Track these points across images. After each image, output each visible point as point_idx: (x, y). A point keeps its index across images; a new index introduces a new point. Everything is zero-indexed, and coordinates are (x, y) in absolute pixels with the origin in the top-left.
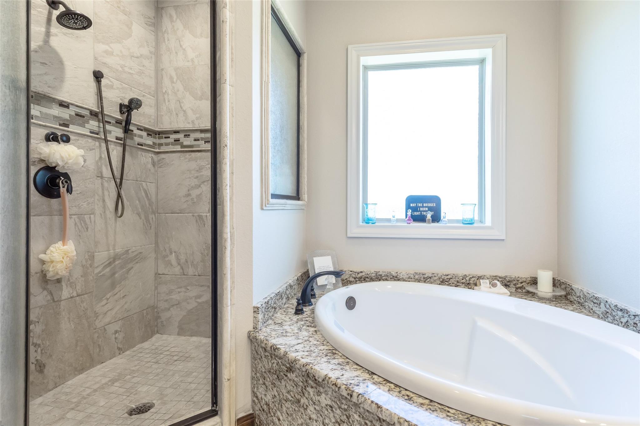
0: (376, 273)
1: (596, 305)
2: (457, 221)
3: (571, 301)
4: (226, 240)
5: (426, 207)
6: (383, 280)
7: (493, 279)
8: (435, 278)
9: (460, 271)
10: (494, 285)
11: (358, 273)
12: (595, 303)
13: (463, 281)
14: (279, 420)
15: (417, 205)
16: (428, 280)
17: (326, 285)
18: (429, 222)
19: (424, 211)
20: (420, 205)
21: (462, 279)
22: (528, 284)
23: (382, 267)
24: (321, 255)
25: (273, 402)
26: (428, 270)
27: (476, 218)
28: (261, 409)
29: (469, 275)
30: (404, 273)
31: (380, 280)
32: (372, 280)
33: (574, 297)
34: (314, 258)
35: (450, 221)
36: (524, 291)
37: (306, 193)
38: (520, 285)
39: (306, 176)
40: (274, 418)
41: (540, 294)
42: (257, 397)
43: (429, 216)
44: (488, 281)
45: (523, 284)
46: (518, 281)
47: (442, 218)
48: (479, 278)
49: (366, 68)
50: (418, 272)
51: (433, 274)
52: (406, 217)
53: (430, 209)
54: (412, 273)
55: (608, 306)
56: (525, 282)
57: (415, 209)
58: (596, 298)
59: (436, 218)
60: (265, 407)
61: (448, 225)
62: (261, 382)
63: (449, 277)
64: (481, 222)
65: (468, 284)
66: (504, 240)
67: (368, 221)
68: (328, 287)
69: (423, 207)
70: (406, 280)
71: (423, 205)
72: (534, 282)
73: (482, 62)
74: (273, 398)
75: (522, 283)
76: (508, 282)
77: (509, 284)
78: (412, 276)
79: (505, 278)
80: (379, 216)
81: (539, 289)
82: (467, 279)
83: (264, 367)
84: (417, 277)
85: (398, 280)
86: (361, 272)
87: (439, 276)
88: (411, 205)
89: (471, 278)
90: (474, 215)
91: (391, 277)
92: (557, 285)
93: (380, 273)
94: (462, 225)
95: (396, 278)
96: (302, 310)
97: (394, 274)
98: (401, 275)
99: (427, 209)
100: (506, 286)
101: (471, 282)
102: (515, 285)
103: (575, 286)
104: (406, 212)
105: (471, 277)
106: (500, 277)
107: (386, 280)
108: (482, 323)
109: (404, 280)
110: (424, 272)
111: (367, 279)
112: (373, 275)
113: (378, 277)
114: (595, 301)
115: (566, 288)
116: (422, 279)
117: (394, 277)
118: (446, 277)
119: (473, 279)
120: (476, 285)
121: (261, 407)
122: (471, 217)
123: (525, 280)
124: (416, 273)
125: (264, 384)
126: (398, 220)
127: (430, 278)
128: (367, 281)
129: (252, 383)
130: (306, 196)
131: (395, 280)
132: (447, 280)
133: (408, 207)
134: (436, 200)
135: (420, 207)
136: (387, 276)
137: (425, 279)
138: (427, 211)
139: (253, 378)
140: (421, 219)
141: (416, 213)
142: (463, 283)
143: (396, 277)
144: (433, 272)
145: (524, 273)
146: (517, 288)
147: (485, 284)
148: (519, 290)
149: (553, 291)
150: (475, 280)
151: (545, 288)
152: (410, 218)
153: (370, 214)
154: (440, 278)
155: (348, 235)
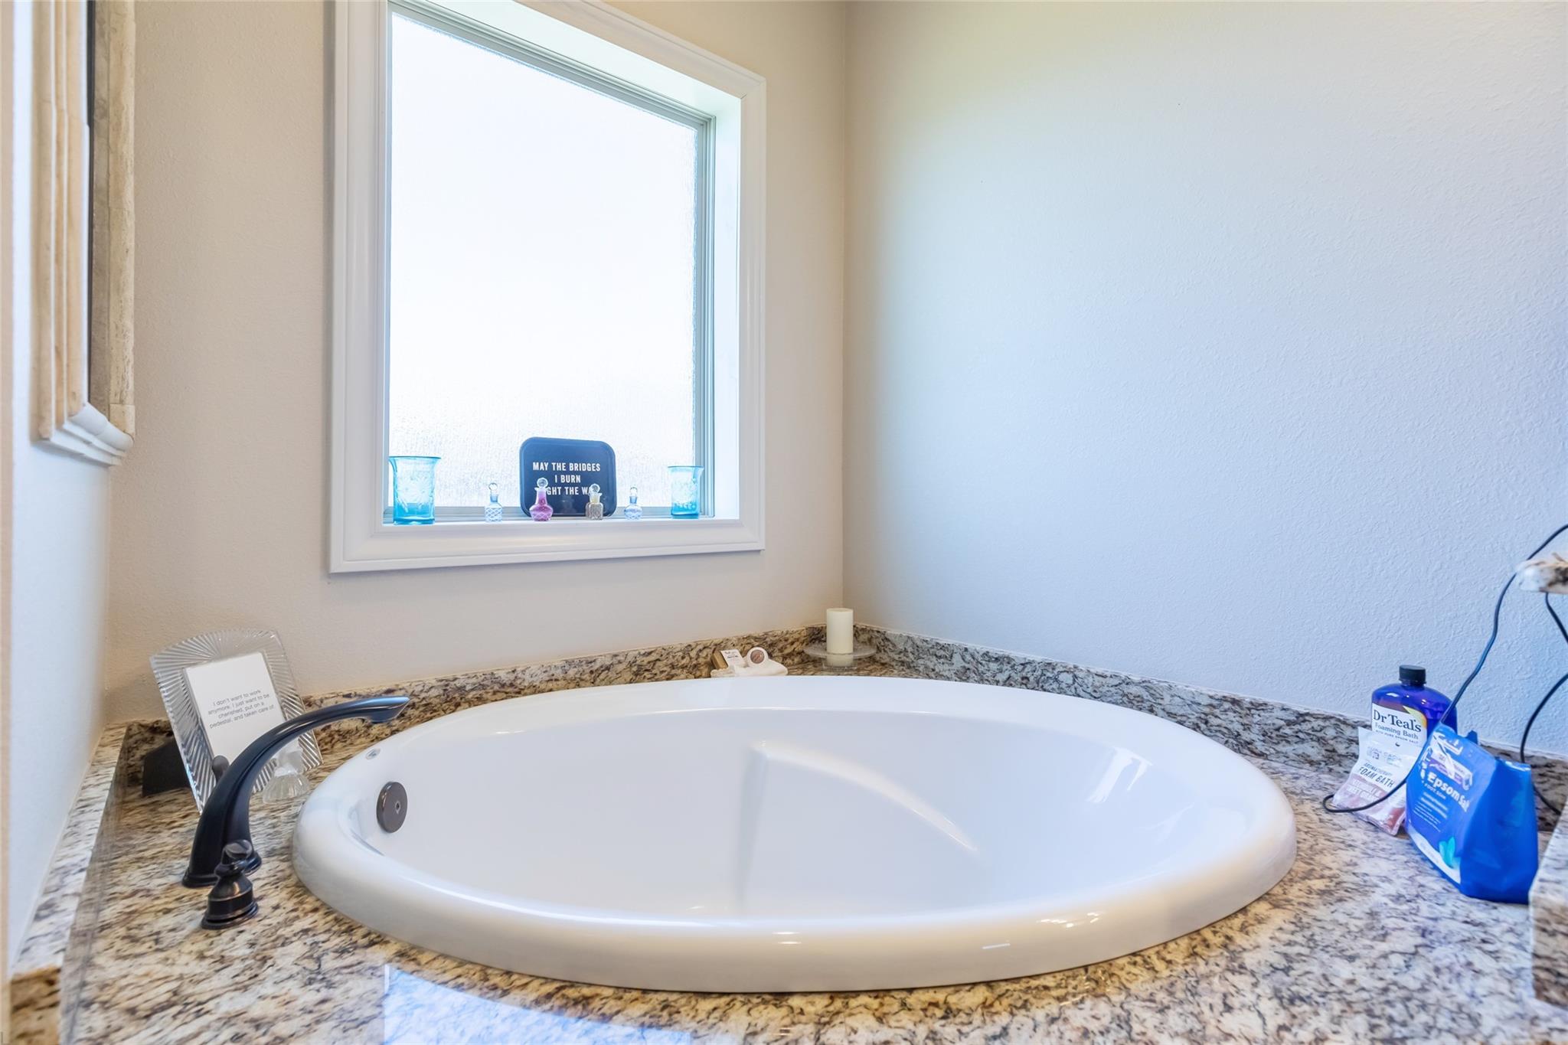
0: (446, 683)
1: (942, 660)
3: (883, 664)
5: (575, 473)
6: (471, 703)
7: (745, 644)
8: (620, 667)
9: (676, 637)
10: (756, 659)
12: (940, 657)
13: (684, 662)
15: (550, 466)
16: (603, 676)
18: (595, 517)
19: (577, 485)
20: (560, 467)
21: (683, 658)
22: (802, 643)
24: (221, 653)
26: (599, 646)
29: (696, 645)
30: (534, 669)
32: (429, 710)
33: (891, 654)
34: (192, 673)
36: (796, 660)
37: (129, 399)
39: (129, 324)
41: (834, 660)
43: (593, 500)
44: (739, 653)
45: (795, 646)
46: (786, 640)
47: (620, 504)
48: (718, 647)
50: (576, 657)
51: (616, 656)
53: (588, 478)
54: (559, 664)
55: (968, 658)
56: (798, 640)
58: (943, 648)
59: (610, 505)
61: (640, 520)
63: (652, 657)
65: (695, 666)
66: (759, 551)
67: (399, 514)
69: (568, 472)
70: (543, 686)
71: (567, 467)
72: (818, 636)
75: (792, 643)
78: (559, 673)
79: (764, 639)
81: (828, 651)
82: (693, 654)
84: (572, 672)
85: (519, 693)
87: (630, 658)
88: (536, 466)
89: (700, 651)
91: (496, 687)
93: (458, 683)
94: (671, 520)
95: (511, 689)
97: (504, 676)
98: (527, 677)
99: (578, 479)
101: (701, 660)
102: (781, 650)
103: (892, 632)
104: (529, 489)
105: (701, 647)
106: (761, 639)
107: (480, 700)
108: (773, 752)
109: (535, 691)
110: (589, 655)
111: (410, 712)
112: (434, 692)
113: (453, 699)
114: (941, 653)
115: (870, 640)
116: (586, 676)
117: (503, 686)
118: (647, 659)
119: (705, 653)
120: (714, 665)
122: (688, 499)
123: (796, 636)
124: (570, 663)
126: (506, 511)
127: (608, 669)
130: (130, 409)
131: (508, 696)
132: (647, 667)
133: (528, 475)
134: (603, 454)
135: (560, 473)
136: (483, 687)
137: (594, 674)
138: (583, 486)
140: (571, 506)
141: (552, 492)
142: (683, 667)
143: (512, 685)
144: (615, 652)
145: (791, 622)
146: (784, 658)
147: (733, 659)
148: (789, 661)
149: (855, 650)
150: (709, 651)
151: (841, 644)
152: (541, 501)
153: (410, 493)
154: (631, 665)
155: (335, 568)
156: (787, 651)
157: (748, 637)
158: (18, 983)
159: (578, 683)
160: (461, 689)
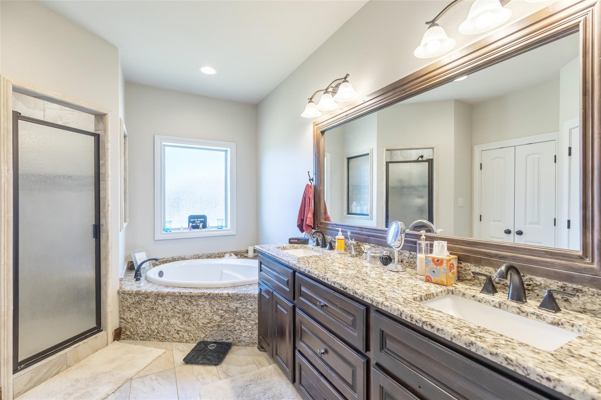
0: (173, 258)
2: (215, 227)
4: (109, 249)
5: (199, 221)
6: (177, 261)
7: (231, 253)
8: (204, 256)
9: (216, 251)
10: (231, 255)
11: (162, 259)
13: (217, 256)
14: (140, 321)
15: (194, 220)
16: (201, 257)
17: (145, 267)
18: (201, 229)
19: (198, 223)
20: (196, 220)
23: (176, 255)
24: (140, 252)
25: (136, 316)
26: (201, 253)
27: (224, 225)
28: (127, 323)
29: (220, 252)
30: (188, 255)
31: (175, 261)
32: (170, 261)
34: (135, 254)
35: (212, 227)
36: (244, 256)
37: (128, 217)
38: (242, 254)
40: (136, 322)
41: (249, 256)
42: (124, 319)
43: (201, 226)
44: (228, 254)
47: (207, 226)
48: (225, 253)
49: (164, 145)
50: (196, 254)
51: (203, 254)
52: (189, 227)
53: (201, 222)
54: (192, 255)
57: (193, 222)
59: (204, 227)
60: (130, 321)
61: (210, 230)
62: (127, 310)
63: (211, 255)
64: (226, 227)
65: (220, 256)
66: (235, 235)
67: (166, 230)
68: (146, 268)
69: (197, 221)
71: (197, 220)
72: (247, 252)
73: (226, 151)
74: (136, 314)
75: (243, 253)
76: (237, 253)
77: (237, 254)
78: (192, 257)
79: (235, 252)
80: (173, 227)
81: (249, 254)
82: (220, 254)
83: (129, 303)
84: (195, 257)
85: (185, 260)
86: (164, 258)
87: (206, 255)
88: (191, 220)
90: (223, 224)
91: (181, 259)
92: (256, 252)
93: (175, 258)
94: (217, 229)
95: (184, 259)
96: (140, 278)
97: (183, 257)
98: (186, 257)
99: (200, 222)
100: (236, 255)
101: (221, 255)
102: (240, 254)
104: (189, 224)
106: (234, 252)
107: (178, 260)
109: (188, 259)
110: (198, 254)
111: (167, 262)
112: (171, 259)
113: (174, 260)
116: (198, 257)
117: (182, 258)
118: (210, 255)
119: (222, 254)
120: (223, 256)
121: (127, 322)
122: (221, 225)
123: (244, 251)
124: (195, 255)
125: (129, 310)
126: (184, 229)
127: (202, 256)
128: (167, 263)
129: (119, 314)
130: (128, 219)
131: (183, 260)
133: (190, 222)
134: (204, 217)
135: (196, 221)
136: (179, 258)
137: (199, 257)
138: (200, 223)
139: (120, 311)
140: (196, 227)
141: (194, 224)
142: (217, 257)
143: (184, 258)
146: (241, 256)
147: (227, 255)
148: (242, 256)
149: (254, 254)
150: (223, 254)
151: (251, 253)
152: (190, 227)
153: (168, 226)
154: (206, 256)
155: (155, 240)
156: (241, 254)
157: (232, 251)
158: (120, 279)
159: (196, 258)
160: (175, 259)
